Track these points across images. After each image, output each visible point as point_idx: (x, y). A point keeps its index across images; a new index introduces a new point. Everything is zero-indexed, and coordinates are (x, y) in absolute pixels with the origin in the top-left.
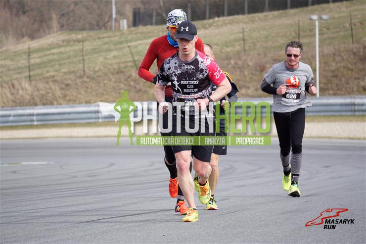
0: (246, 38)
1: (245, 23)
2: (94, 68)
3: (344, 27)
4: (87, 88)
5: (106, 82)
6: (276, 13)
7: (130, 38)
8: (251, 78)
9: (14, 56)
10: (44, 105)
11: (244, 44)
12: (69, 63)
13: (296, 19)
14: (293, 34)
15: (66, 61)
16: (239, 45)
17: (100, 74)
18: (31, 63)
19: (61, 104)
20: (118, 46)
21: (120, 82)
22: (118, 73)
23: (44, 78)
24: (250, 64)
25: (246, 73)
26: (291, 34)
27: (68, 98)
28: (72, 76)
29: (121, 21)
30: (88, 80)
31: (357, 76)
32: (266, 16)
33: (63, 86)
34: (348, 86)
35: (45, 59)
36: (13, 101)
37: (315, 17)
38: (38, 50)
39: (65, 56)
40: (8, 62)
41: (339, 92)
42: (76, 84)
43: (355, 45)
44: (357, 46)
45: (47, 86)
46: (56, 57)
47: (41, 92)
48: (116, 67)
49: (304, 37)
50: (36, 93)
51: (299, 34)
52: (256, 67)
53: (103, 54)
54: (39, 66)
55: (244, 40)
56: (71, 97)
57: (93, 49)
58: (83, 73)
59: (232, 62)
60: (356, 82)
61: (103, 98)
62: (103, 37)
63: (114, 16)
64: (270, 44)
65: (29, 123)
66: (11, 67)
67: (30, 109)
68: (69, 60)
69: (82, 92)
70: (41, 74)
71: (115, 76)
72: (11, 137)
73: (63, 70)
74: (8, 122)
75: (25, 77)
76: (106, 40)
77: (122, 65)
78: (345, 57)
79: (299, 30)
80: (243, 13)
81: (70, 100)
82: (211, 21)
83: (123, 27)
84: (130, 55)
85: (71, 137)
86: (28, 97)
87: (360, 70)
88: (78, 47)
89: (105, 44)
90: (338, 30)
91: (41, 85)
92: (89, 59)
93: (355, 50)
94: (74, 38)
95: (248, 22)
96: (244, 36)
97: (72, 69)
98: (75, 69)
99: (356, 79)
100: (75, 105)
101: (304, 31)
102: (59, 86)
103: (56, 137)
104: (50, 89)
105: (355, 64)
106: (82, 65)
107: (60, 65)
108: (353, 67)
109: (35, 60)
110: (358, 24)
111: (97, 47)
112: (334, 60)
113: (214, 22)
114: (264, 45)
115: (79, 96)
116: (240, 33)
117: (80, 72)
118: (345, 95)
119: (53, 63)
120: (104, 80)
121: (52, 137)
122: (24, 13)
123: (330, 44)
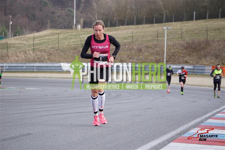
0: (133, 36)
1: (134, 29)
2: (63, 46)
3: (178, 33)
4: (60, 55)
5: (68, 53)
6: (148, 25)
7: (81, 33)
8: (135, 54)
9: (28, 39)
10: (39, 62)
11: (133, 39)
12: (52, 43)
13: (157, 28)
14: (155, 35)
15: (51, 43)
16: (130, 39)
17: (66, 49)
18: (34, 43)
19: (47, 62)
20: (75, 37)
21: (75, 53)
22: (74, 49)
23: (40, 50)
24: (135, 48)
25: (133, 52)
26: (154, 35)
27: (50, 60)
28: (53, 50)
29: (78, 26)
30: (60, 52)
31: (183, 56)
32: (144, 26)
33: (49, 54)
34: (179, 60)
35: (42, 41)
36: (26, 60)
37: (165, 28)
38: (39, 37)
39: (51, 40)
40: (25, 42)
41: (174, 63)
42: (55, 53)
43: (183, 42)
44: (184, 42)
45: (41, 54)
46: (46, 40)
47: (38, 56)
48: (73, 46)
49: (160, 37)
50: (36, 57)
51: (158, 35)
52: (138, 50)
53: (68, 40)
54: (38, 44)
55: (133, 37)
56: (52, 59)
57: (63, 38)
58: (58, 49)
59: (127, 47)
60: (182, 59)
61: (67, 60)
62: (69, 33)
63: (75, 23)
64: (144, 39)
65: (32, 70)
66: (26, 44)
67: (33, 64)
68: (53, 42)
69: (57, 57)
70: (39, 48)
71: (73, 51)
72: (24, 76)
73: (49, 47)
74: (22, 69)
75: (31, 49)
76: (70, 34)
77: (76, 46)
78: (178, 47)
79: (158, 34)
80: (133, 25)
81: (51, 61)
82: (118, 27)
83: (79, 28)
84: (80, 41)
85: (51, 78)
86: (33, 58)
87: (185, 53)
88: (57, 37)
89: (69, 36)
90: (175, 34)
91: (38, 53)
92: (61, 42)
93: (183, 44)
94: (56, 32)
95: (135, 29)
96: (133, 35)
97: (53, 46)
98: (55, 47)
99: (182, 57)
100: (53, 63)
101: (160, 34)
102: (47, 54)
103: (44, 77)
104: (43, 55)
105: (183, 50)
106: (58, 45)
107: (48, 44)
108: (181, 52)
109: (37, 41)
110: (185, 32)
111: (66, 37)
112: (173, 48)
113: (120, 28)
114: (142, 39)
115: (56, 59)
116: (131, 33)
117: (57, 48)
118: (177, 64)
119: (45, 43)
120: (68, 52)
121: (42, 77)
122: (34, 20)
123: (171, 41)
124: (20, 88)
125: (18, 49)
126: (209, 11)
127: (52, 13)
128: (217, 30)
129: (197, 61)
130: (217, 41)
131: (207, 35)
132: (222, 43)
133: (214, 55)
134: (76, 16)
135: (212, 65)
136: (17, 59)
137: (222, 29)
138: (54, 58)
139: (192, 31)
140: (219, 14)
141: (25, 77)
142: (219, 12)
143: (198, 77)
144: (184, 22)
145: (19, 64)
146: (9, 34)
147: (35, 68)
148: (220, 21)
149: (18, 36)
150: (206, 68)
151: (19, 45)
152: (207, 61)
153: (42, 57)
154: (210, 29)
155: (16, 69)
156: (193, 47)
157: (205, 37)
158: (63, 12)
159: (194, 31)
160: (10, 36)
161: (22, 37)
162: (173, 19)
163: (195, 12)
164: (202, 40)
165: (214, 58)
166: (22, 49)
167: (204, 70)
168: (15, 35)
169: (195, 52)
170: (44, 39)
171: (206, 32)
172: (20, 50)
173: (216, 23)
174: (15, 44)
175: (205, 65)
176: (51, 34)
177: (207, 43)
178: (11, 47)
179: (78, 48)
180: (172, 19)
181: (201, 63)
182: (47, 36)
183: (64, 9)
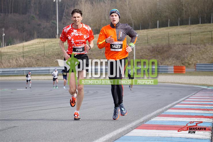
2: (49, 53)
3: (145, 39)
4: (45, 61)
5: (53, 58)
9: (18, 48)
10: (29, 67)
12: (39, 51)
17: (51, 55)
18: (24, 51)
19: (35, 67)
22: (58, 55)
23: (29, 57)
27: (38, 64)
28: (40, 56)
30: (46, 58)
31: (149, 58)
33: (36, 60)
35: (30, 49)
36: (17, 65)
38: (27, 46)
39: (38, 48)
40: (16, 50)
42: (41, 59)
43: (149, 46)
46: (34, 48)
47: (28, 62)
48: (57, 53)
50: (26, 62)
53: (53, 48)
54: (27, 52)
57: (48, 46)
58: (44, 55)
61: (52, 65)
62: (53, 41)
63: (58, 33)
65: (22, 74)
66: (17, 52)
67: (23, 68)
70: (28, 55)
73: (36, 54)
74: (14, 73)
75: (22, 56)
76: (54, 42)
78: (145, 51)
79: (128, 40)
81: (39, 65)
85: (38, 80)
86: (23, 64)
87: (151, 56)
89: (53, 44)
91: (28, 59)
92: (47, 49)
93: (149, 48)
94: (42, 42)
97: (40, 53)
98: (41, 53)
100: (41, 67)
104: (31, 61)
105: (149, 53)
106: (44, 52)
107: (36, 51)
109: (26, 49)
110: (150, 38)
111: (51, 45)
112: (141, 52)
115: (42, 64)
119: (33, 51)
122: (24, 32)
123: (139, 45)
124: (12, 89)
125: (10, 56)
126: (170, 20)
127: (38, 25)
128: (177, 36)
129: (162, 61)
130: (177, 45)
131: (169, 40)
132: (181, 47)
133: (175, 57)
134: (58, 27)
135: (174, 65)
136: (9, 65)
137: (181, 35)
138: (41, 63)
139: (156, 37)
140: (178, 22)
141: (16, 80)
142: (178, 21)
143: (162, 75)
144: (149, 29)
145: (11, 69)
146: (2, 44)
147: (25, 72)
148: (179, 28)
149: (10, 45)
150: (169, 68)
151: (11, 53)
152: (170, 62)
153: (30, 62)
154: (171, 35)
155: (9, 74)
156: (158, 50)
157: (167, 42)
158: (48, 24)
159: (158, 37)
160: (3, 46)
161: (13, 47)
162: (141, 28)
163: (158, 21)
164: (165, 44)
165: (175, 59)
166: (14, 56)
167: (167, 69)
168: (7, 45)
169: (159, 55)
170: (32, 47)
171: (168, 37)
172: (11, 57)
173: (176, 30)
174: (8, 52)
175: (168, 65)
176: (38, 43)
177: (169, 47)
178: (4, 55)
179: (61, 54)
180: (139, 27)
181: (164, 63)
182: (34, 45)
183: (48, 21)
